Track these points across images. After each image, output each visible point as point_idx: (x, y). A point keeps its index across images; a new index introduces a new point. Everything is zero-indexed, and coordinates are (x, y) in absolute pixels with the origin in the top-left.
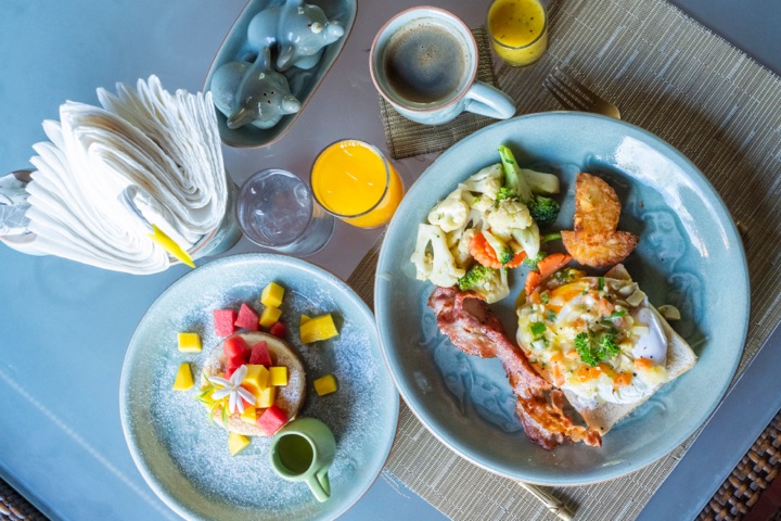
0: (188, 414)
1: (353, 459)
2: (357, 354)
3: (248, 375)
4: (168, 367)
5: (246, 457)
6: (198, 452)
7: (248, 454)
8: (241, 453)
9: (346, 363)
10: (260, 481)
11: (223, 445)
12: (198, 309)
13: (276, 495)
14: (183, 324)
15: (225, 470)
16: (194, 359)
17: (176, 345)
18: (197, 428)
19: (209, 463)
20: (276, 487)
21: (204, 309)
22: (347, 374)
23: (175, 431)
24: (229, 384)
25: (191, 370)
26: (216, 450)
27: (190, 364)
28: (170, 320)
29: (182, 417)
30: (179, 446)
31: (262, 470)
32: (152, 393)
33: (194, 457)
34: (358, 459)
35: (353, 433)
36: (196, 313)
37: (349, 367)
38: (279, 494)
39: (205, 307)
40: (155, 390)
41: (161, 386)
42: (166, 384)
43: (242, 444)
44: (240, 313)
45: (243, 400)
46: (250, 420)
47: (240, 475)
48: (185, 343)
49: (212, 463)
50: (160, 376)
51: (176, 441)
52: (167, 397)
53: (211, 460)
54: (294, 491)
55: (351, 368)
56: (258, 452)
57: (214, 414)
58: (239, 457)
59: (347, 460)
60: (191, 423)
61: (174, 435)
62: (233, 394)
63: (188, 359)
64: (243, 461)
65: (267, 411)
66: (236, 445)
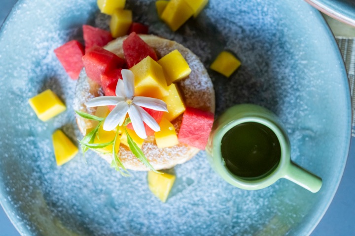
0: (90, 184)
1: (304, 129)
2: (241, 11)
3: (137, 79)
4: (40, 145)
5: (180, 195)
6: (123, 218)
7: (180, 191)
8: (172, 194)
9: (234, 28)
10: (210, 212)
11: (147, 196)
12: (38, 64)
13: (237, 217)
14: (30, 90)
15: (165, 222)
16: (63, 120)
17: (36, 118)
18: (108, 193)
19: (142, 224)
20: (233, 210)
21: (45, 61)
22: (243, 39)
23: (85, 211)
24: (119, 100)
25: (67, 136)
26: (143, 206)
27: (61, 129)
28: (13, 93)
29: (85, 191)
30: (99, 224)
31: (206, 199)
32: (37, 182)
33: (123, 227)
34: (310, 124)
35: (287, 99)
36: (38, 70)
37: (240, 31)
38: (241, 215)
39: (44, 58)
40: (40, 178)
41: (44, 171)
42: (47, 165)
43: (168, 182)
44: (86, 37)
45: (150, 112)
46: (169, 140)
47: (184, 219)
48: (43, 106)
49: (146, 222)
50: (36, 161)
51: (92, 221)
52: (56, 178)
53: (141, 220)
54: (256, 203)
55: (243, 31)
56: (190, 182)
57: (120, 159)
58: (172, 199)
59: (297, 133)
60: (97, 192)
61: (87, 215)
62: (131, 111)
63: (57, 125)
64: (180, 201)
65: (186, 116)
66: (161, 187)
